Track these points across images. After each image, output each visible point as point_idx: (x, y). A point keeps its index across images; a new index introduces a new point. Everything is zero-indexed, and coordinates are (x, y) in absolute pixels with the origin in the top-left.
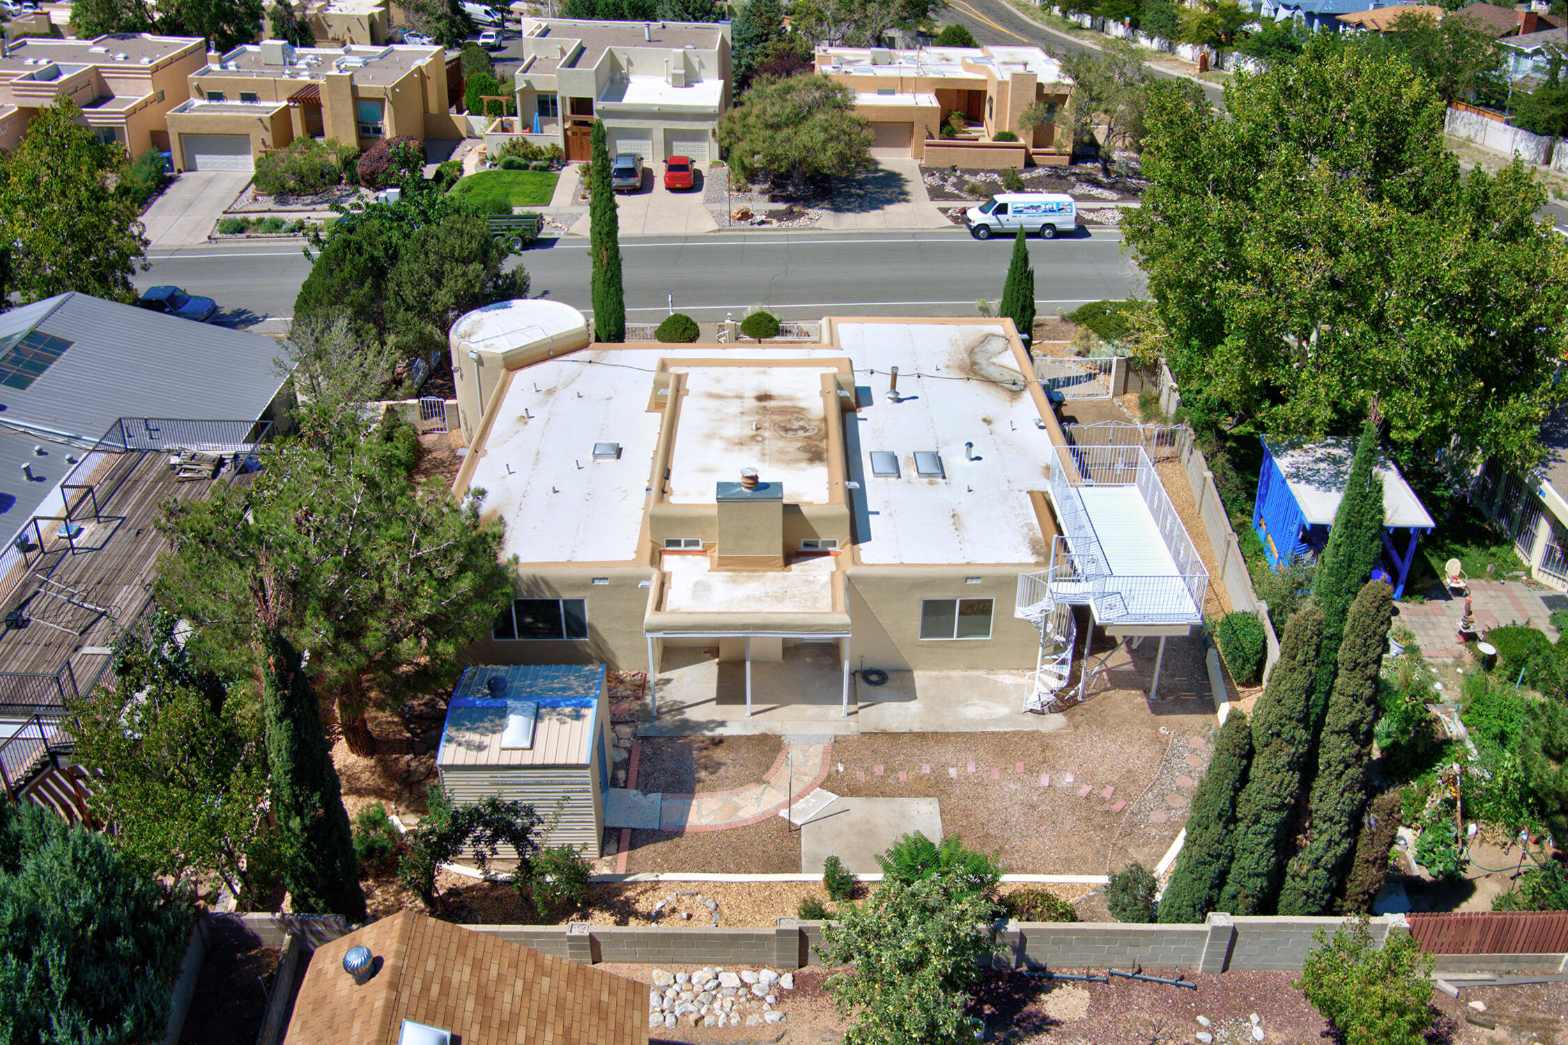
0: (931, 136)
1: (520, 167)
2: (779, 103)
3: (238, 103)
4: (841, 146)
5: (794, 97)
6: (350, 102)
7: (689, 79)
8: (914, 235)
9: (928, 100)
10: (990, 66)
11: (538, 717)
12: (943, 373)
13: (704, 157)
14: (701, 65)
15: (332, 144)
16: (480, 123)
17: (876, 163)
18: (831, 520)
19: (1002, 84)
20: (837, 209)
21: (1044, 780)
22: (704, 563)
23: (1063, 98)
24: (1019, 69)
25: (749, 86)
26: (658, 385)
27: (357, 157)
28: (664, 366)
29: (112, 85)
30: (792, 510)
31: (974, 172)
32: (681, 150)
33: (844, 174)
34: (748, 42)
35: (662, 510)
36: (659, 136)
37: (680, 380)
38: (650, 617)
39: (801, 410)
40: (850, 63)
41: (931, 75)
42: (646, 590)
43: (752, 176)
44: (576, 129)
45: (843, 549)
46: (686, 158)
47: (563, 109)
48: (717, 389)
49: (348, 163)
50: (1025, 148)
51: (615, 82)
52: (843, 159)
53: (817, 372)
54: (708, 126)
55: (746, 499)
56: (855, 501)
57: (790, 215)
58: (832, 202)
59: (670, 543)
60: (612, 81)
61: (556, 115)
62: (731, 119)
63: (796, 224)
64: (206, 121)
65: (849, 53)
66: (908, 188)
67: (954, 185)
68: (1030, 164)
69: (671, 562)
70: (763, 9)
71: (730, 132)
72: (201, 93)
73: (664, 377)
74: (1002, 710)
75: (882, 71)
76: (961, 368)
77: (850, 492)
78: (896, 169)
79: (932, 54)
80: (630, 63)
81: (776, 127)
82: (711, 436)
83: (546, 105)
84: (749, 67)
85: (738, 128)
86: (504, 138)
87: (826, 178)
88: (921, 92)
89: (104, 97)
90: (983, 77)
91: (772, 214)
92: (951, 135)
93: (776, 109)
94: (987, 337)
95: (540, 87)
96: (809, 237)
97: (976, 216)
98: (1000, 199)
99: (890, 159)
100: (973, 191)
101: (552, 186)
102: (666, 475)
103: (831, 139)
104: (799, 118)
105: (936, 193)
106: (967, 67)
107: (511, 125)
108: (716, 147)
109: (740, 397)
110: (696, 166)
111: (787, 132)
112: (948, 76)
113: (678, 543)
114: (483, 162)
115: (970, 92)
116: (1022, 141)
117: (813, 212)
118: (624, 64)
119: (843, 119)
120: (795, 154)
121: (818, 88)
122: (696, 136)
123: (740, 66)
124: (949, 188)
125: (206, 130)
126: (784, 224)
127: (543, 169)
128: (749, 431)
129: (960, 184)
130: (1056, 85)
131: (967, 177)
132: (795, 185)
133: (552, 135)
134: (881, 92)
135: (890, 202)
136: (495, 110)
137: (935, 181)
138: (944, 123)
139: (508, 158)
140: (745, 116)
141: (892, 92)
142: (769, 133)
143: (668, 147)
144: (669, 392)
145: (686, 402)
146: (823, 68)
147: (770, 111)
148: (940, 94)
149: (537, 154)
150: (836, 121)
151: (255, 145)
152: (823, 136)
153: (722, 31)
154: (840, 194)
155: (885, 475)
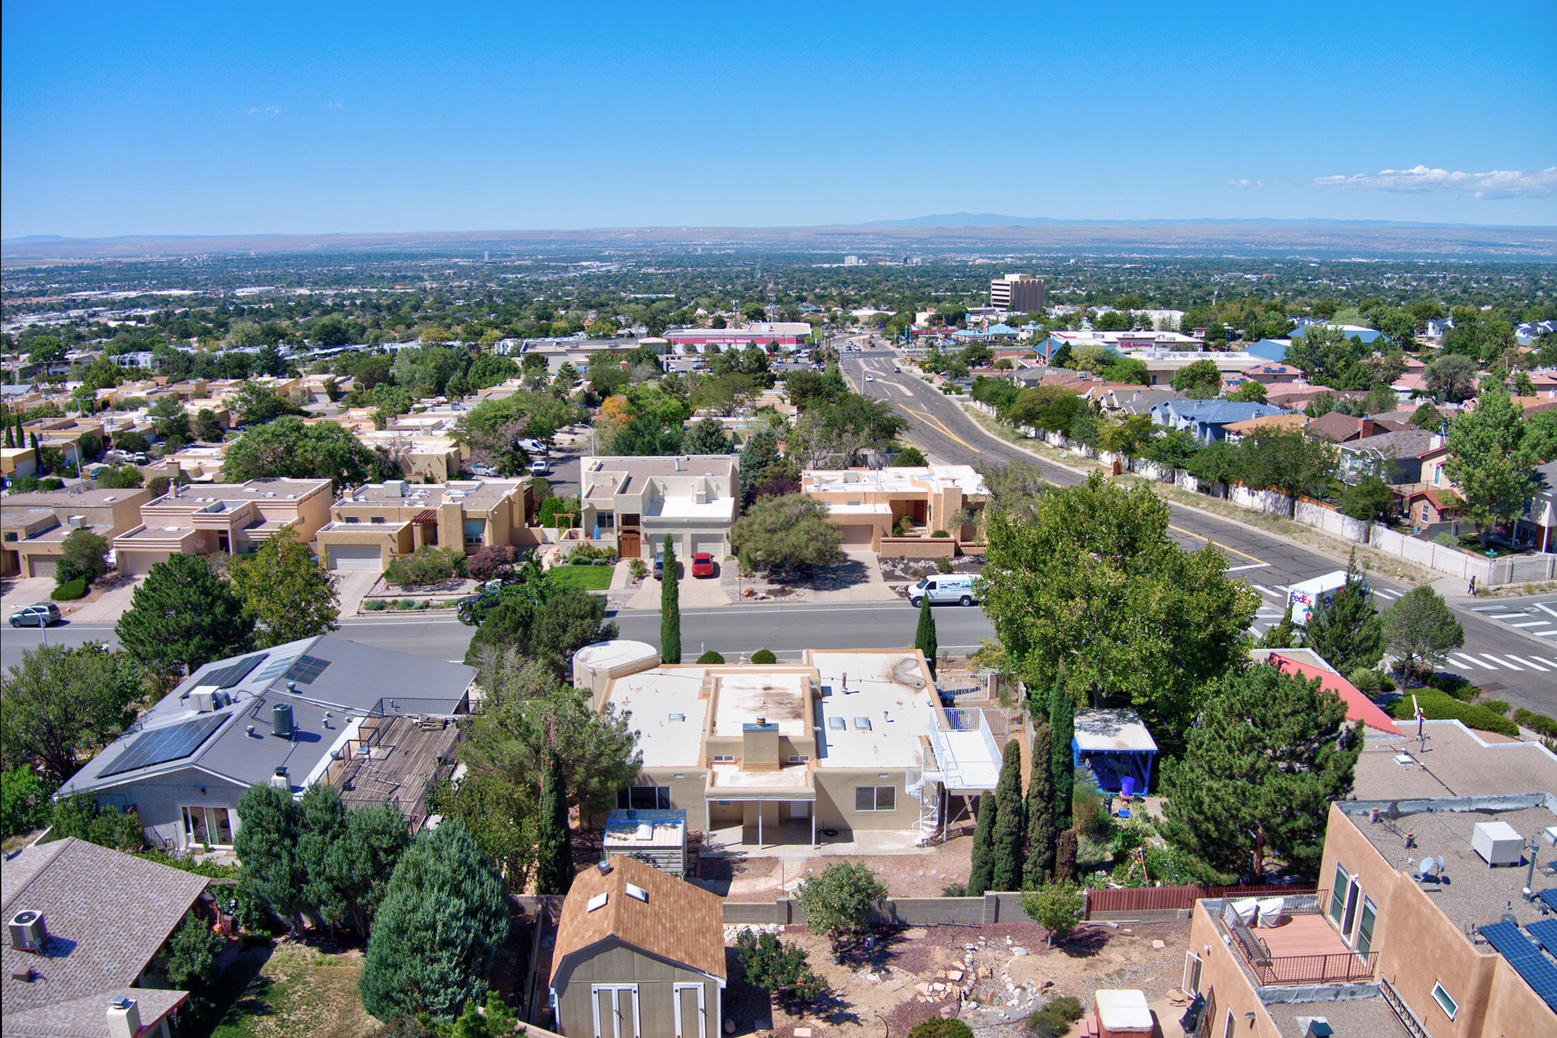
0: (886, 535)
1: (585, 563)
2: (775, 514)
3: (370, 524)
4: (819, 544)
5: (787, 511)
6: (460, 521)
7: (709, 498)
8: (871, 605)
9: (884, 509)
10: (930, 482)
11: (654, 827)
12: (876, 679)
13: (720, 553)
14: (718, 488)
15: (447, 550)
16: (552, 533)
17: (845, 555)
18: (804, 745)
19: (937, 496)
20: (817, 589)
21: (921, 873)
22: (736, 768)
23: (980, 506)
24: (949, 485)
25: (754, 503)
26: (705, 683)
27: (465, 558)
28: (708, 673)
29: (265, 513)
30: (784, 740)
31: (917, 560)
32: (703, 548)
33: (821, 564)
34: (751, 467)
35: (712, 739)
36: (687, 539)
37: (717, 680)
38: (708, 789)
39: (789, 695)
40: (827, 482)
41: (887, 490)
42: (704, 779)
43: (755, 566)
44: (626, 535)
45: (812, 761)
46: (707, 555)
47: (617, 522)
48: (740, 685)
49: (458, 563)
50: (955, 542)
51: (655, 501)
52: (820, 554)
53: (799, 676)
54: (723, 531)
55: (759, 731)
56: (819, 737)
57: (783, 592)
58: (813, 584)
59: (717, 758)
60: (652, 501)
61: (612, 525)
62: (741, 527)
63: (787, 598)
64: (347, 536)
65: (827, 474)
66: (868, 573)
67: (902, 570)
68: (959, 553)
69: (716, 768)
70: (763, 442)
71: (740, 536)
72: (340, 517)
73: (708, 678)
74: (901, 846)
75: (852, 488)
76: (887, 677)
77: (816, 733)
78: (860, 559)
79: (890, 473)
80: (665, 488)
81: (773, 531)
82: (738, 707)
83: (604, 519)
84: (752, 486)
85: (746, 533)
86: (573, 544)
87: (809, 566)
88: (880, 502)
89: (258, 522)
90: (924, 490)
91: (770, 592)
92: (900, 534)
93: (773, 519)
94: (905, 661)
95: (600, 507)
96: (796, 607)
97: (915, 591)
98: (931, 578)
99: (855, 552)
100: (915, 573)
101: (609, 576)
102: (714, 724)
103: (812, 539)
104: (788, 526)
105: (888, 576)
106: (914, 483)
107: (577, 534)
108: (729, 546)
109: (754, 688)
110: (715, 560)
111: (780, 535)
112: (900, 490)
113: (721, 758)
114: (557, 560)
115: (916, 501)
116: (952, 537)
117: (800, 591)
118: (660, 488)
119: (820, 525)
120: (786, 550)
121: (803, 503)
122: (715, 539)
123: (745, 485)
124: (898, 572)
125: (346, 542)
126: (779, 599)
127: (602, 564)
128: (760, 704)
129: (905, 570)
130: (975, 495)
131: (912, 564)
132: (787, 572)
133: (609, 540)
134: (850, 503)
135: (855, 583)
136: (564, 523)
137: (888, 567)
138: (896, 525)
139: (577, 557)
140: (751, 524)
141: (858, 503)
142: (768, 535)
143: (694, 547)
144: (712, 686)
145: (722, 692)
146: (808, 488)
147: (769, 520)
148: (893, 504)
149: (597, 554)
150: (816, 526)
151: (385, 551)
152: (806, 537)
153: (731, 462)
154: (819, 578)
155: (837, 728)
